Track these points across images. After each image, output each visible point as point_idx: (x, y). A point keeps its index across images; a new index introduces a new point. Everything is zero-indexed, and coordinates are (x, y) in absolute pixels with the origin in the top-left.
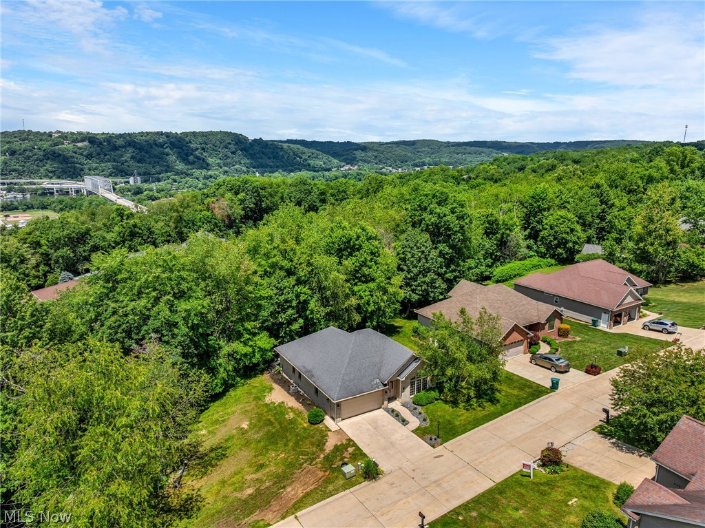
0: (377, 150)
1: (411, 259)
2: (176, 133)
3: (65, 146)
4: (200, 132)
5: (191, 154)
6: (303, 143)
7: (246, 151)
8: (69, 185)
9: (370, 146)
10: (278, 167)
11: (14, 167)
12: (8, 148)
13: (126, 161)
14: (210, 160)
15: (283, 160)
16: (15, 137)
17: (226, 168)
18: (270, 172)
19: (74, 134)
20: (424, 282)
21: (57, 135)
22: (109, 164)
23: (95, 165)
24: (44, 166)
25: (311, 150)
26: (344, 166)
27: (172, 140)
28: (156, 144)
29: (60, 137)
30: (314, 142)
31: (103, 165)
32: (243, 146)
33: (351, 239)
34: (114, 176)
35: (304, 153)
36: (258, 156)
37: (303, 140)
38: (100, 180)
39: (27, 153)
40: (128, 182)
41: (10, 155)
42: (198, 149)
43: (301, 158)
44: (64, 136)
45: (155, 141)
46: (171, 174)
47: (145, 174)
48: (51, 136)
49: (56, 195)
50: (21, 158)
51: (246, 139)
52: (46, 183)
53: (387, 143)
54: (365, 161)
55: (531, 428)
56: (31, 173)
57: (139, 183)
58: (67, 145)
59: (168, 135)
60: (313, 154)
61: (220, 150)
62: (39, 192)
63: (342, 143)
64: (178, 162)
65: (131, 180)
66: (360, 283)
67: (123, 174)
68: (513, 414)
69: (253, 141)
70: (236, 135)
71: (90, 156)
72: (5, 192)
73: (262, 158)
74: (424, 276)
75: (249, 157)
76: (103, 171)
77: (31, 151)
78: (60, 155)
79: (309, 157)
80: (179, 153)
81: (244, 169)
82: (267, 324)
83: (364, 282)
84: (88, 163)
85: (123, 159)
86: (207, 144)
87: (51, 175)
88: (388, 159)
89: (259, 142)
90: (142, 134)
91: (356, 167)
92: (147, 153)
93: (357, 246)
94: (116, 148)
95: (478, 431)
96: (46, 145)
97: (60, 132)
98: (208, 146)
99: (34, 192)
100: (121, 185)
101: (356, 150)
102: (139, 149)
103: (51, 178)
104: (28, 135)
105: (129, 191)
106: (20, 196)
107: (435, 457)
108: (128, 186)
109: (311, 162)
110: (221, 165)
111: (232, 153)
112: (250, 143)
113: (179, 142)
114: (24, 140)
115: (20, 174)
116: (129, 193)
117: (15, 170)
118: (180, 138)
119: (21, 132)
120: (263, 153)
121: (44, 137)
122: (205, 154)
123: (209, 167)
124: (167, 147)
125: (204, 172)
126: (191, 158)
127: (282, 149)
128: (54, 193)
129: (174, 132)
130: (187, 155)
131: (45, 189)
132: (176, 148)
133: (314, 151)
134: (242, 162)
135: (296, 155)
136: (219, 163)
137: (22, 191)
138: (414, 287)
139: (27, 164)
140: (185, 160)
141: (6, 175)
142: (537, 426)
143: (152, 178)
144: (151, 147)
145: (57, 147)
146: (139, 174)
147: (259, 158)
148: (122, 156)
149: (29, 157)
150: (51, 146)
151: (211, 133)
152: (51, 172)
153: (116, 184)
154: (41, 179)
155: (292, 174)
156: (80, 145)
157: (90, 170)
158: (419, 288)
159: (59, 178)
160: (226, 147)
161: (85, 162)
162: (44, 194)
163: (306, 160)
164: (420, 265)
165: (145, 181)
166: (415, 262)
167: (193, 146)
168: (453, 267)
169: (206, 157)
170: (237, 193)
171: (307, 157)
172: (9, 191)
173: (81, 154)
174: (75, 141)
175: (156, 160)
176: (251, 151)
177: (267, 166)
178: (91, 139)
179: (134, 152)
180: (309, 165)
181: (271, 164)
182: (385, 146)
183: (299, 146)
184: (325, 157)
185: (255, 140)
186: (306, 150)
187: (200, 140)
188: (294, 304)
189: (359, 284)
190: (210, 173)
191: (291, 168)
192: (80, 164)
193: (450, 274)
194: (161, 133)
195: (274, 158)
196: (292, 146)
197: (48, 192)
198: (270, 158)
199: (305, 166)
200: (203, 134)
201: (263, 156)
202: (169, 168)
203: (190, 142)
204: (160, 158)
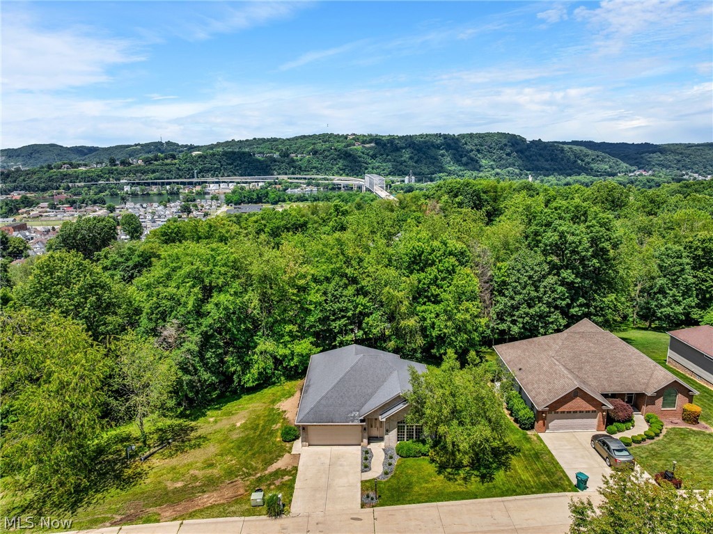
0: (681, 154)
1: (513, 284)
2: (454, 135)
3: (355, 147)
4: (476, 134)
5: (466, 155)
6: (590, 145)
7: (522, 153)
8: (354, 181)
9: (672, 148)
10: (555, 170)
11: (315, 165)
12: (312, 149)
13: (405, 162)
14: (483, 162)
15: (563, 163)
16: (320, 139)
17: (498, 170)
18: (545, 176)
19: (364, 136)
20: (527, 314)
21: (351, 137)
22: (390, 165)
23: (377, 164)
24: (337, 164)
25: (596, 153)
26: (635, 170)
27: (449, 141)
28: (433, 146)
29: (353, 139)
30: (603, 144)
31: (384, 164)
32: (519, 148)
33: (423, 252)
34: (392, 175)
35: (588, 156)
36: (534, 158)
37: (590, 142)
38: (376, 179)
39: (326, 153)
40: (403, 181)
41: (313, 154)
42: (472, 150)
43: (583, 161)
44: (356, 138)
45: (432, 142)
46: (443, 174)
47: (419, 174)
48: (346, 138)
49: (342, 191)
50: (321, 158)
51: (523, 140)
52: (336, 179)
53: (698, 145)
54: (663, 166)
55: (493, 528)
56: (327, 170)
57: (413, 182)
58: (358, 146)
59: (445, 137)
60: (598, 156)
61: (494, 151)
62: (330, 187)
63: (638, 145)
64: (452, 163)
65: (406, 179)
66: (430, 303)
67: (401, 173)
68: (490, 502)
69: (531, 142)
70: (514, 136)
71: (374, 157)
72: (305, 186)
73: (538, 160)
74: (530, 306)
75: (525, 159)
76: (384, 170)
77: (329, 151)
78: (350, 155)
79: (593, 160)
80: (454, 154)
81: (517, 171)
82: (314, 329)
83: (434, 303)
84: (372, 163)
85: (402, 159)
86: (482, 146)
87: (341, 172)
88: (695, 164)
89: (537, 144)
90: (421, 136)
91: (650, 172)
92: (424, 154)
93: (430, 261)
94: (397, 149)
95: (428, 507)
96: (340, 146)
97: (354, 134)
98: (483, 148)
99: (326, 187)
100: (397, 183)
101: (654, 152)
102: (417, 150)
103: (341, 175)
104: (329, 137)
105: (402, 189)
106: (315, 189)
107: (352, 519)
108: (402, 185)
109: (594, 166)
110: (494, 166)
111: (508, 155)
112: (528, 145)
113: (456, 143)
114: (325, 142)
115: (319, 171)
116: (402, 191)
117: (315, 168)
118: (457, 139)
119: (324, 135)
120: (540, 155)
121: (341, 139)
122: (479, 156)
123: (482, 169)
124: (443, 149)
125: (475, 173)
126: (464, 159)
127: (562, 150)
128: (341, 188)
129: (452, 134)
130: (461, 157)
131: (334, 184)
132: (452, 149)
133: (600, 153)
134: (516, 164)
135: (577, 156)
136: (491, 165)
137: (318, 185)
138: (515, 318)
139: (325, 163)
140: (458, 161)
141: (308, 171)
142: (502, 528)
143: (425, 177)
144: (429, 148)
145: (349, 148)
146: (414, 174)
147: (535, 161)
148: (402, 156)
149: (327, 156)
150: (345, 147)
151: (488, 135)
152: (341, 170)
153: (393, 182)
154: (333, 175)
155: (569, 178)
156: (367, 146)
157: (373, 169)
158: (520, 320)
159: (347, 175)
160: (501, 149)
161: (370, 162)
162: (333, 189)
163: (589, 163)
164: (524, 292)
165: (419, 181)
166: (519, 288)
167: (468, 147)
168: (582, 300)
169: (479, 158)
170: (456, 196)
171: (590, 160)
172: (308, 184)
173: (368, 154)
174: (364, 142)
175: (431, 160)
176: (527, 153)
177: (542, 169)
178: (377, 140)
179: (412, 153)
180: (592, 169)
181: (548, 167)
182: (693, 148)
183: (583, 148)
184: (613, 160)
185: (533, 142)
186: (590, 152)
187: (476, 141)
188: (350, 314)
189: (427, 304)
190: (481, 174)
191: (570, 171)
192: (366, 163)
193: (577, 309)
194: (440, 135)
195: (552, 160)
196: (575, 147)
197: (336, 188)
198: (547, 161)
199: (587, 169)
200: (480, 136)
201: (540, 158)
202: (442, 170)
203: (466, 144)
204: (435, 159)
